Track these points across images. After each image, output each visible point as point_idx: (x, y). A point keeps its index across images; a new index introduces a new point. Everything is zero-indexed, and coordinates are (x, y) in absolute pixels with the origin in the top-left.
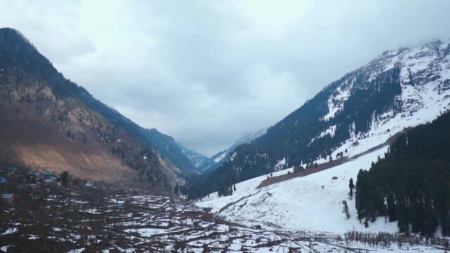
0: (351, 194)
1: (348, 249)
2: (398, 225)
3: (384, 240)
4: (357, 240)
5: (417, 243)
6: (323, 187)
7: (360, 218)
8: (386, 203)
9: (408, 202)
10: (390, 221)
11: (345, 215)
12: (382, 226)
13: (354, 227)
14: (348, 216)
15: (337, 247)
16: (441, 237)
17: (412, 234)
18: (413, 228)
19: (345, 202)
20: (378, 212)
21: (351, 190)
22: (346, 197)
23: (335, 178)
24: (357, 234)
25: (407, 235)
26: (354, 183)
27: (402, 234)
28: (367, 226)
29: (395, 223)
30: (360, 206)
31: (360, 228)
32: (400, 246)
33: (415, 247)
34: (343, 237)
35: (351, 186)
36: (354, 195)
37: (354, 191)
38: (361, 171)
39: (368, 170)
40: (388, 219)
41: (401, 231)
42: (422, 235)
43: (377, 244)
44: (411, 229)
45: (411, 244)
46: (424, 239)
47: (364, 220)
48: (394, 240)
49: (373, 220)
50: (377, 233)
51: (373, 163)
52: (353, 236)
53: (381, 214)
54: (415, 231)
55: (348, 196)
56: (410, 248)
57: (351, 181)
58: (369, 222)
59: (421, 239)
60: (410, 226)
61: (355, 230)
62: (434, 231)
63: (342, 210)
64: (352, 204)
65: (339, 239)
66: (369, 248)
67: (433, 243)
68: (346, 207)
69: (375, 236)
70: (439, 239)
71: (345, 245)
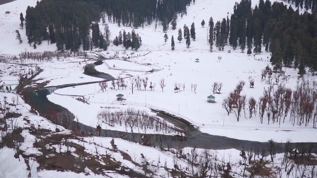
0: (22, 25)
1: (22, 65)
2: (57, 45)
3: (48, 56)
4: (29, 58)
5: (69, 56)
7: (30, 42)
8: (48, 31)
9: (63, 30)
10: (52, 43)
11: (18, 41)
12: (46, 47)
13: (26, 49)
14: (21, 42)
15: (14, 65)
16: (83, 51)
17: (66, 51)
18: (66, 46)
19: (17, 31)
20: (43, 37)
21: (22, 22)
22: (18, 27)
23: (8, 12)
24: (28, 53)
25: (63, 51)
26: (24, 17)
27: (60, 51)
28: (35, 47)
29: (55, 44)
30: (29, 34)
31: (30, 49)
32: (58, 59)
33: (67, 59)
34: (18, 57)
35: (22, 18)
36: (24, 26)
37: (24, 22)
38: (29, 7)
39: (34, 7)
40: (50, 42)
41: (59, 50)
42: (72, 51)
43: (43, 59)
44: (65, 48)
45: (65, 57)
46: (73, 53)
47: (33, 44)
48: (54, 56)
49: (40, 43)
50: (43, 52)
51: (38, 2)
52: (25, 56)
53: (45, 39)
54: (67, 49)
55: (20, 27)
56: (65, 60)
57: (21, 15)
58: (36, 45)
59: (71, 53)
60: (64, 46)
61: (27, 51)
62: (79, 48)
63: (15, 37)
64: (23, 33)
65: (15, 58)
66: (38, 63)
67: (78, 55)
68: (19, 35)
69: (42, 54)
70: (81, 53)
71: (20, 63)
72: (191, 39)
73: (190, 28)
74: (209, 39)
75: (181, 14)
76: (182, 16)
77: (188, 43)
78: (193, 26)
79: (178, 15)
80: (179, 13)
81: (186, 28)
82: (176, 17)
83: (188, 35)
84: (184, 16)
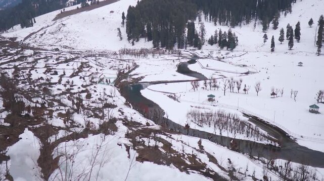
0: (123, 23)
1: (121, 60)
2: (153, 43)
3: (144, 53)
4: (127, 54)
5: (163, 53)
6: (104, 18)
7: (129, 39)
8: (146, 29)
9: (159, 28)
10: (148, 41)
11: (119, 38)
12: (144, 44)
13: (125, 45)
14: (121, 39)
15: (114, 60)
16: (177, 50)
17: (161, 48)
19: (119, 29)
20: (141, 35)
21: (123, 21)
22: (119, 26)
23: (112, 12)
24: (127, 50)
25: (158, 49)
26: (126, 15)
27: (155, 49)
28: (133, 44)
29: (151, 42)
30: (129, 31)
31: (129, 46)
32: (153, 56)
33: (162, 56)
34: (118, 53)
35: (123, 17)
36: (125, 24)
37: (125, 21)
38: (130, 7)
39: (135, 6)
40: (147, 39)
41: (154, 47)
42: (167, 48)
43: (139, 56)
44: (160, 46)
45: (160, 54)
46: (168, 51)
47: (131, 41)
48: (149, 53)
49: (138, 41)
50: (140, 49)
51: (138, 1)
52: (125, 52)
53: (143, 36)
54: (163, 46)
55: (121, 25)
56: (159, 57)
57: (123, 14)
58: (134, 42)
59: (166, 51)
60: (160, 43)
61: (126, 48)
62: (173, 46)
63: (117, 34)
64: (124, 30)
65: (115, 54)
66: (135, 59)
67: (172, 53)
68: (120, 32)
69: (139, 51)
70: (175, 51)
71: (119, 58)
72: (295, 40)
73: (294, 28)
74: (317, 40)
75: (284, 12)
76: (285, 14)
77: (291, 44)
78: (298, 25)
79: (281, 13)
80: (283, 11)
81: (289, 28)
82: (279, 15)
83: (292, 35)
84: (288, 14)
